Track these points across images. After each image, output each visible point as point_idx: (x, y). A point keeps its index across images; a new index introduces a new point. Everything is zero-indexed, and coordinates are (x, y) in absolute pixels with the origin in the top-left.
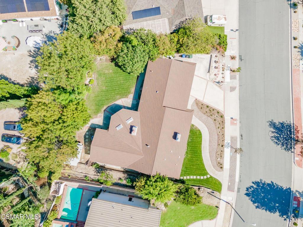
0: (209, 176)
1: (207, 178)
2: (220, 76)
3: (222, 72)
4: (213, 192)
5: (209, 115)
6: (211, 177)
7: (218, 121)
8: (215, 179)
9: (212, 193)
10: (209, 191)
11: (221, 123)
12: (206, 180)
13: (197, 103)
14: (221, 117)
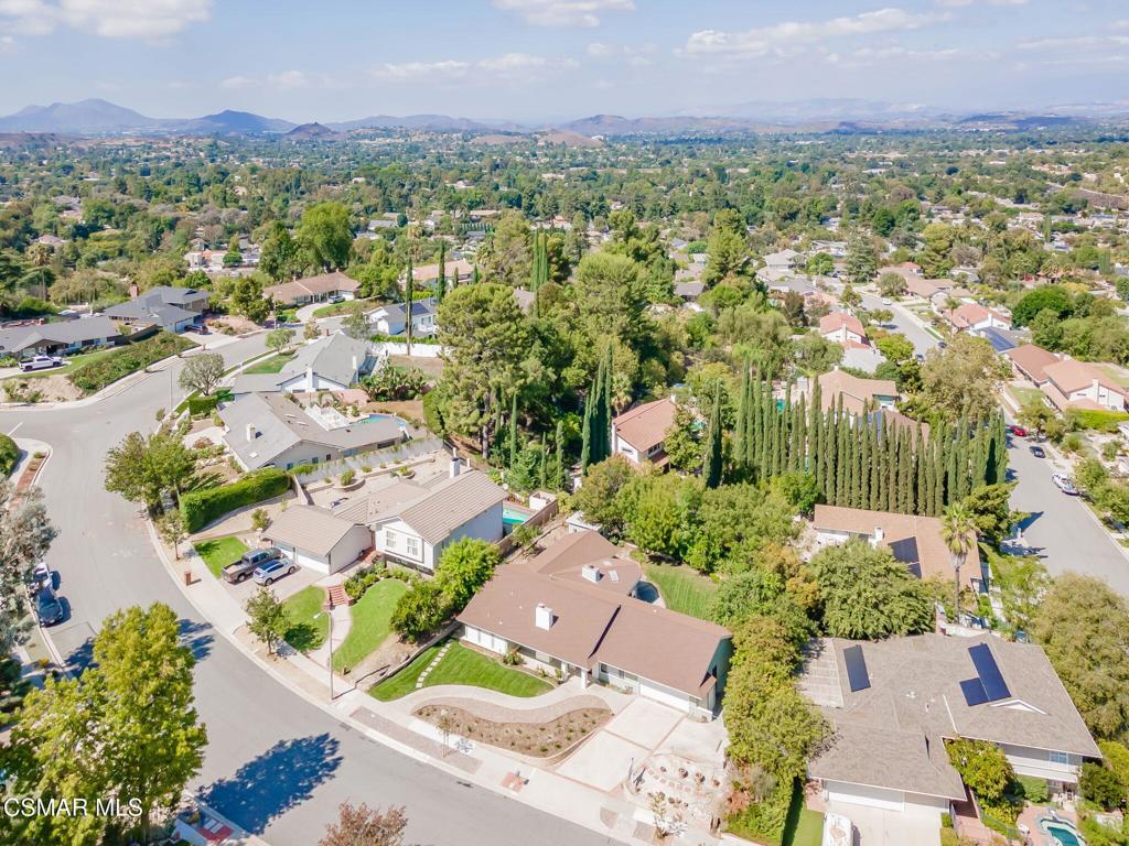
0: (419, 686)
1: (416, 682)
2: (656, 787)
4: (382, 675)
5: (564, 722)
6: (413, 690)
7: (536, 736)
8: (404, 695)
9: (383, 671)
10: (390, 672)
11: (528, 743)
12: (415, 679)
13: (601, 711)
14: (545, 750)
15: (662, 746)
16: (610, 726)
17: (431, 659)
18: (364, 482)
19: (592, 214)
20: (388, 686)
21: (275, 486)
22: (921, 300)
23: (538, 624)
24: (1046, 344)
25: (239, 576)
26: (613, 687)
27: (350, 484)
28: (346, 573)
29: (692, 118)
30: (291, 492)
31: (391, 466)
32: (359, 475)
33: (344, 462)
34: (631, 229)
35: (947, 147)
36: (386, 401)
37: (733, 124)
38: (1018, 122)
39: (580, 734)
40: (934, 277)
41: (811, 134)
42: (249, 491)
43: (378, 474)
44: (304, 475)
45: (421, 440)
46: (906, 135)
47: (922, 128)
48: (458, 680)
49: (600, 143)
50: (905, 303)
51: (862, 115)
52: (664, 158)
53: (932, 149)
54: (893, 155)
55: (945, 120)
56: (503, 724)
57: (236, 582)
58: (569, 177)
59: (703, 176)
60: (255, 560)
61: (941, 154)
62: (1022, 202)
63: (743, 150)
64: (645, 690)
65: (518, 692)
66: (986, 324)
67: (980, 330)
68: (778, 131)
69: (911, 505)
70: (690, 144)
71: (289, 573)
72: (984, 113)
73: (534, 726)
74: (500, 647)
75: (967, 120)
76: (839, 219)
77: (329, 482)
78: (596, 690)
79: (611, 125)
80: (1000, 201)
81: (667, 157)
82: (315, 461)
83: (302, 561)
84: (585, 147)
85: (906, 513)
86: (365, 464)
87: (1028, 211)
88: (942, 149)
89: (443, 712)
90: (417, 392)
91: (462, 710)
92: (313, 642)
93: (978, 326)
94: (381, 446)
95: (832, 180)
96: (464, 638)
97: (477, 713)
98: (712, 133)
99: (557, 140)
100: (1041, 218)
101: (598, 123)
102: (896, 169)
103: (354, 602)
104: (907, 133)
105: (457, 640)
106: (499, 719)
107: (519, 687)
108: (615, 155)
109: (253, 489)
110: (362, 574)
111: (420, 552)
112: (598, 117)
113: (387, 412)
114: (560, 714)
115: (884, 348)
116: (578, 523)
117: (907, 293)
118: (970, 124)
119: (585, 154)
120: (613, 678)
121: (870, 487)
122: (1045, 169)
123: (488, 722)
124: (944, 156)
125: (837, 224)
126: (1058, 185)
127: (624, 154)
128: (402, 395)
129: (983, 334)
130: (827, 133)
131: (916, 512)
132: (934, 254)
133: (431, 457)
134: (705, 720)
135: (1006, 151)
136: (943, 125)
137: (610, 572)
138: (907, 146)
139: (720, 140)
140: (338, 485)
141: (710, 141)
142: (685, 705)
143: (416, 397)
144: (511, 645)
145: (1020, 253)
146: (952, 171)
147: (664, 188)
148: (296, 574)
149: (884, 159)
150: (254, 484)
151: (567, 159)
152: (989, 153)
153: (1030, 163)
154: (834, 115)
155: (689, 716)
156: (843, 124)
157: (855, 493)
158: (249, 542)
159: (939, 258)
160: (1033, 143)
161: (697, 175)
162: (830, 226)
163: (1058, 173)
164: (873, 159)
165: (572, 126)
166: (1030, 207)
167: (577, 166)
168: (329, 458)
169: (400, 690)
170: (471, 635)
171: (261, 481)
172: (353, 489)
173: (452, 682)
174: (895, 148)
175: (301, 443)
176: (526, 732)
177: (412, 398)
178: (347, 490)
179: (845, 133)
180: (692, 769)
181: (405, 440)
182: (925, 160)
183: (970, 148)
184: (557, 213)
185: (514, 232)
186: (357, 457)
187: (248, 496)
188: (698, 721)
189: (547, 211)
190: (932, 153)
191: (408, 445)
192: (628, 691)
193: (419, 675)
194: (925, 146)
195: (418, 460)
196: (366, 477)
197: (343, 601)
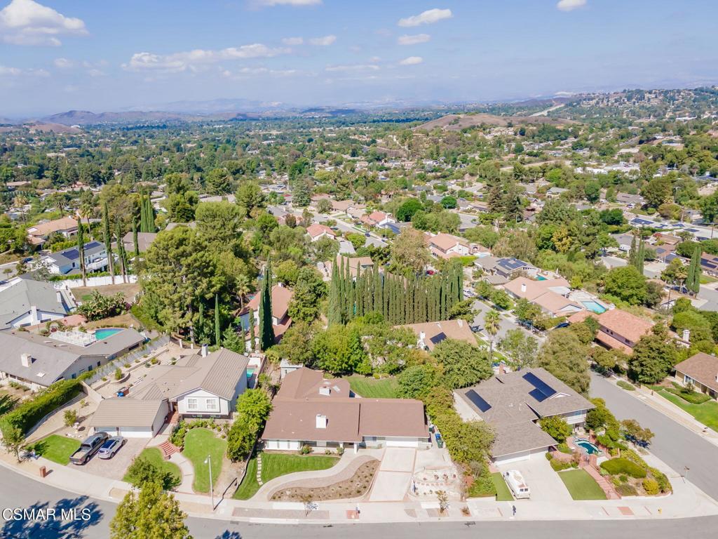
0: (261, 483)
1: (257, 482)
2: (426, 489)
3: (434, 491)
4: (236, 485)
5: (359, 474)
6: (259, 487)
7: (350, 486)
8: (256, 491)
9: (235, 483)
10: (239, 481)
11: (348, 491)
12: (255, 480)
13: (374, 461)
14: (359, 492)
15: (416, 468)
16: (382, 467)
17: (255, 466)
18: (129, 375)
19: (103, 179)
20: (244, 490)
21: (73, 392)
22: (341, 213)
23: (318, 426)
24: (420, 227)
25: (86, 459)
26: (369, 447)
27: (121, 378)
28: (164, 433)
29: (141, 112)
30: (82, 394)
31: (143, 360)
32: (124, 370)
33: (112, 364)
34: (180, 186)
35: (302, 127)
36: (100, 319)
37: (170, 116)
38: (331, 112)
39: (371, 477)
40: (343, 200)
41: (220, 121)
42: (55, 400)
43: (136, 367)
44: (87, 380)
45: (157, 339)
46: (277, 120)
47: (283, 116)
48: (283, 472)
49: (80, 131)
50: (333, 215)
51: (247, 108)
52: (131, 140)
53: (294, 128)
54: (274, 132)
55: (294, 112)
56: (328, 487)
57: (85, 462)
58: (69, 154)
59: (168, 149)
60: (94, 444)
61: (300, 131)
62: (354, 156)
63: (182, 132)
64: (389, 443)
65: (322, 468)
66: (384, 222)
67: (384, 225)
68: (200, 119)
69: (425, 318)
70: (148, 129)
71: (122, 445)
72: (314, 108)
73: (346, 481)
74: (295, 446)
75: (306, 111)
76: (264, 171)
77: (105, 380)
78: (362, 452)
79: (82, 118)
80: (345, 156)
81: (134, 138)
82: (90, 368)
83: (125, 434)
84: (69, 134)
85: (423, 322)
86: (125, 362)
87: (359, 161)
88: (299, 128)
89: (288, 493)
90: (122, 309)
91: (299, 488)
92: (173, 481)
93: (381, 223)
94: (131, 348)
95: (247, 149)
96: (266, 448)
97: (310, 486)
98: (156, 122)
99: (46, 129)
100: (367, 164)
101: (72, 116)
102: (279, 140)
103: (182, 450)
104: (276, 119)
105: (261, 451)
106: (324, 485)
107: (321, 464)
108: (95, 138)
109: (57, 398)
110: (176, 430)
111: (218, 406)
112: (71, 112)
113: (108, 326)
114: (355, 471)
115: (353, 240)
116: (288, 366)
117: (333, 210)
118: (308, 113)
119: (72, 138)
120: (368, 443)
121: (405, 312)
122: (356, 137)
123: (319, 488)
124: (302, 132)
125: (264, 174)
126: (365, 146)
127: (101, 138)
128: (113, 313)
129: (387, 227)
130: (231, 120)
131: (427, 321)
132: (341, 186)
133: (165, 348)
134: (428, 448)
135: (332, 128)
136: (294, 114)
137: (334, 388)
138: (280, 127)
139: (165, 127)
140: (113, 380)
141: (158, 127)
142: (415, 444)
143: (123, 312)
144: (304, 443)
145: (372, 182)
146: (310, 140)
147: (143, 159)
148: (126, 444)
149: (271, 134)
150: (58, 394)
151: (58, 142)
152: (324, 130)
153: (348, 135)
154: (231, 109)
155: (419, 449)
156: (239, 115)
157: (398, 318)
158: (69, 435)
159: (345, 188)
160: (344, 123)
161: (164, 150)
162: (260, 176)
163: (364, 140)
164: (264, 135)
165: (52, 119)
166: (359, 158)
167: (68, 147)
168: (99, 364)
169: (251, 490)
170: (271, 446)
171: (63, 391)
172: (124, 381)
173: (280, 475)
174: (274, 128)
175: (80, 358)
176: (344, 486)
177: (119, 313)
178: (121, 382)
179: (241, 120)
180: (440, 474)
181: (145, 342)
182: (292, 135)
183: (314, 127)
184: (78, 180)
185: (117, 194)
186: (120, 358)
187: (54, 403)
188: (424, 450)
189: (70, 179)
190: (295, 130)
191: (150, 344)
192: (380, 447)
193: (256, 478)
194: (289, 127)
195: (158, 351)
196: (130, 371)
197: (173, 451)
